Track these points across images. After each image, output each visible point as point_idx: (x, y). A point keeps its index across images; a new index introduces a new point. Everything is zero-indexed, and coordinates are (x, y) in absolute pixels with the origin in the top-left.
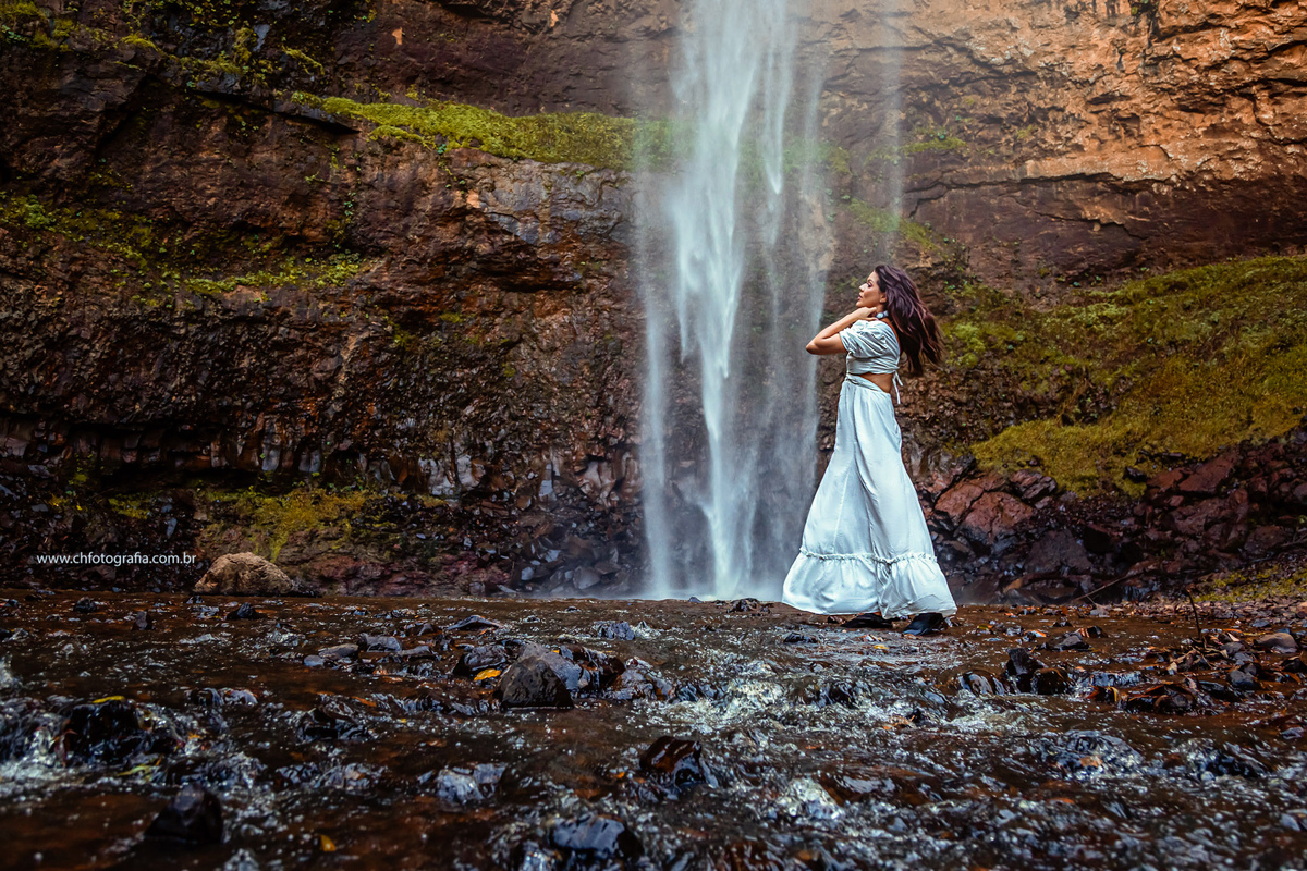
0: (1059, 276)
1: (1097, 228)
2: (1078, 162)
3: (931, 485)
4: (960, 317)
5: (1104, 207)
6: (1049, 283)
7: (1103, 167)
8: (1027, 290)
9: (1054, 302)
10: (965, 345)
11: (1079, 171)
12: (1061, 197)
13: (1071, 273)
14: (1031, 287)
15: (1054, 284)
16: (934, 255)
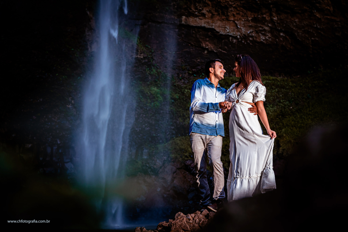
0: (189, 70)
1: (206, 52)
2: (203, 21)
3: (155, 164)
4: (151, 84)
5: (210, 43)
6: (185, 73)
7: (212, 26)
8: (176, 75)
9: (186, 82)
10: (154, 97)
11: (203, 25)
12: (194, 35)
13: (194, 70)
14: (178, 74)
15: (187, 74)
16: (144, 53)
